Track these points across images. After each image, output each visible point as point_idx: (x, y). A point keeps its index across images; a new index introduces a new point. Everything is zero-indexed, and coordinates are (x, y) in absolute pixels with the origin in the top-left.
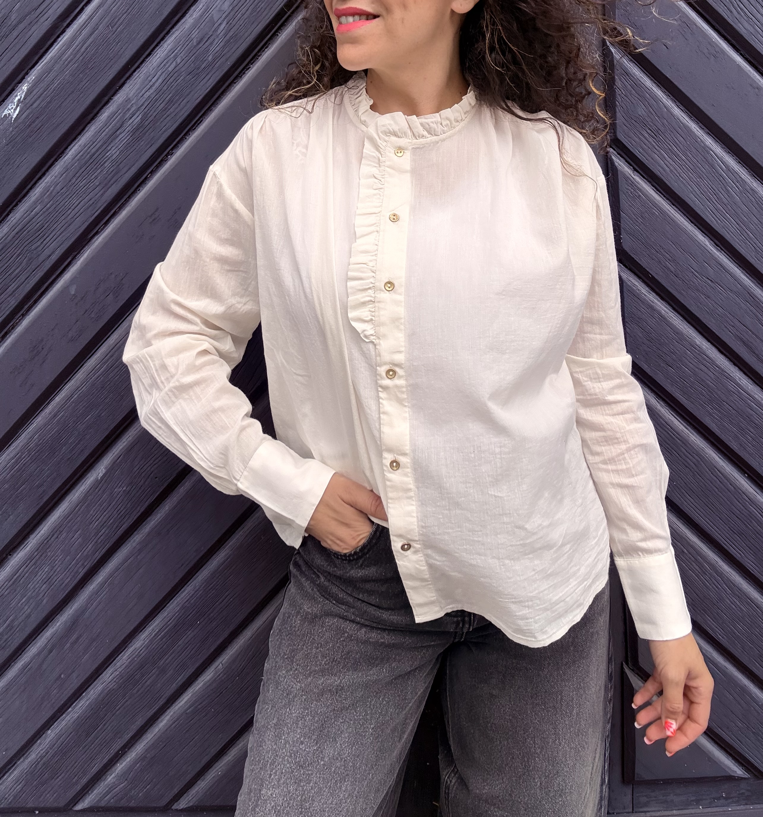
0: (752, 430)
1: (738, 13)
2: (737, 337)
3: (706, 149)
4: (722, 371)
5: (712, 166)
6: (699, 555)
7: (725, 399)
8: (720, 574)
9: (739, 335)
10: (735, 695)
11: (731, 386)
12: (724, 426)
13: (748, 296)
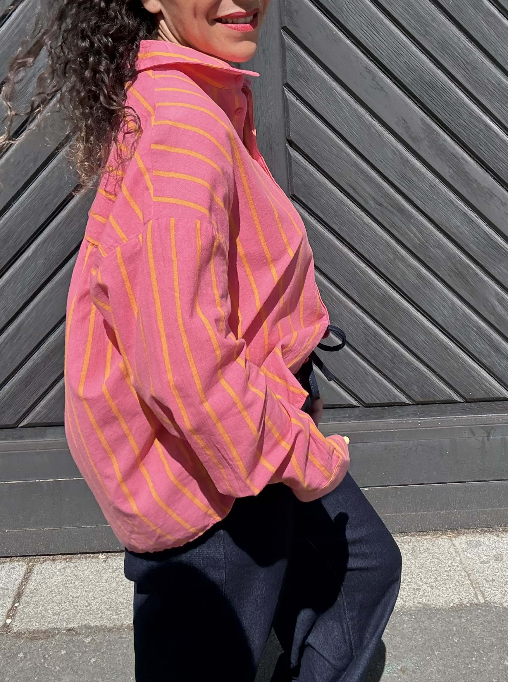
0: (356, 230)
1: (347, 18)
2: (347, 183)
3: (332, 89)
4: (341, 201)
5: (334, 97)
6: (330, 292)
7: (342, 215)
8: (341, 302)
9: (349, 183)
10: (350, 363)
11: (344, 208)
12: (342, 228)
13: (353, 163)
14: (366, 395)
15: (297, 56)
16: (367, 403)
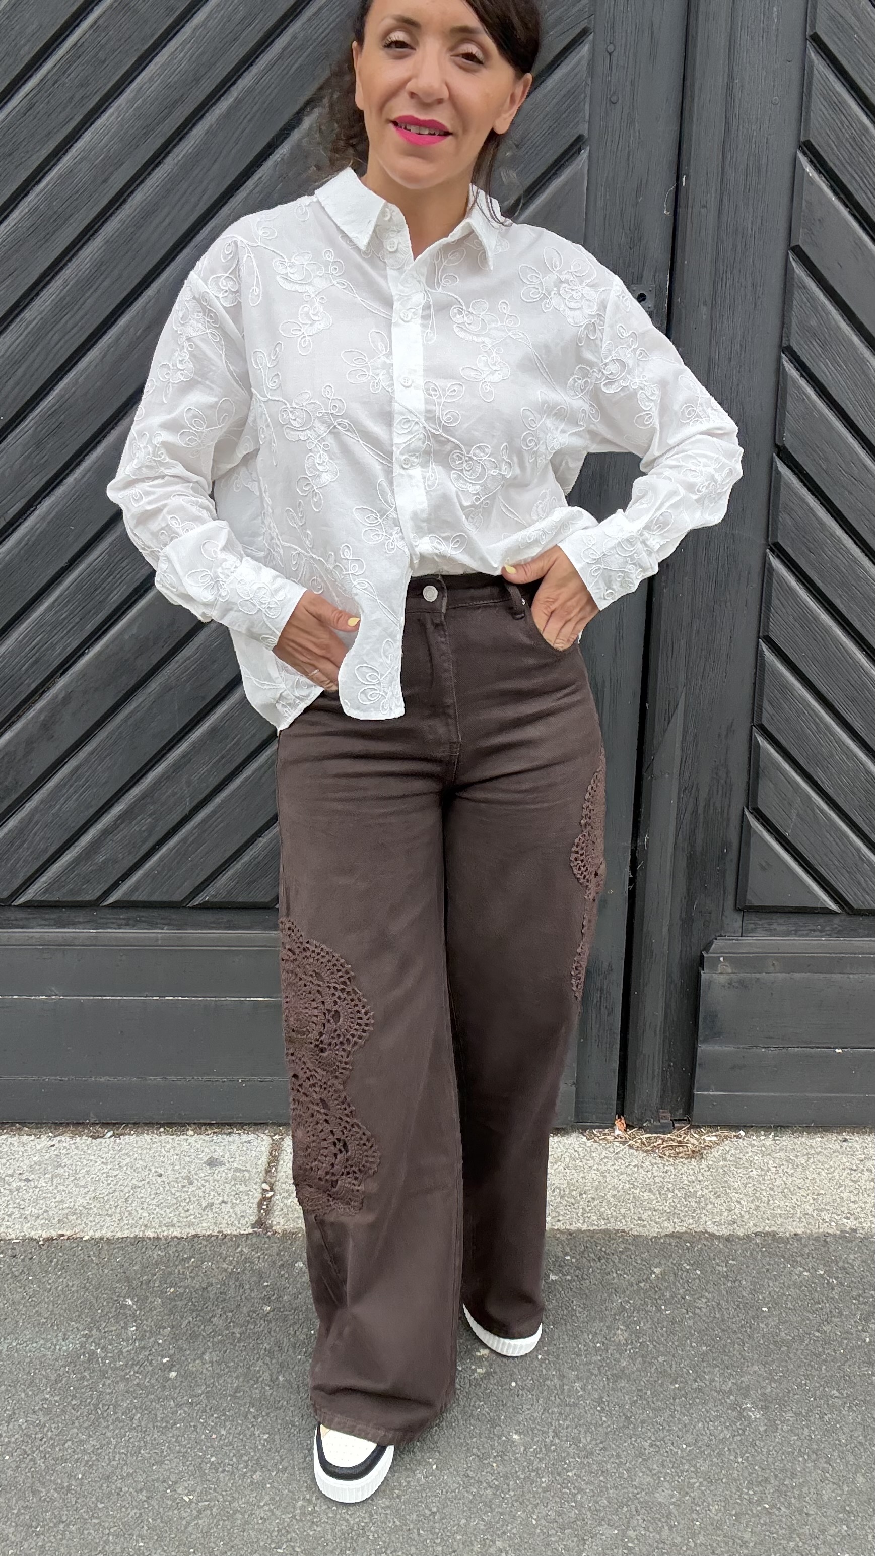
14: (855, 894)
15: (812, 299)
16: (855, 907)
